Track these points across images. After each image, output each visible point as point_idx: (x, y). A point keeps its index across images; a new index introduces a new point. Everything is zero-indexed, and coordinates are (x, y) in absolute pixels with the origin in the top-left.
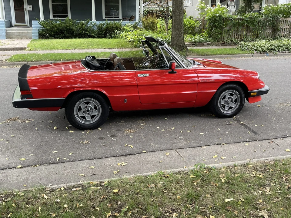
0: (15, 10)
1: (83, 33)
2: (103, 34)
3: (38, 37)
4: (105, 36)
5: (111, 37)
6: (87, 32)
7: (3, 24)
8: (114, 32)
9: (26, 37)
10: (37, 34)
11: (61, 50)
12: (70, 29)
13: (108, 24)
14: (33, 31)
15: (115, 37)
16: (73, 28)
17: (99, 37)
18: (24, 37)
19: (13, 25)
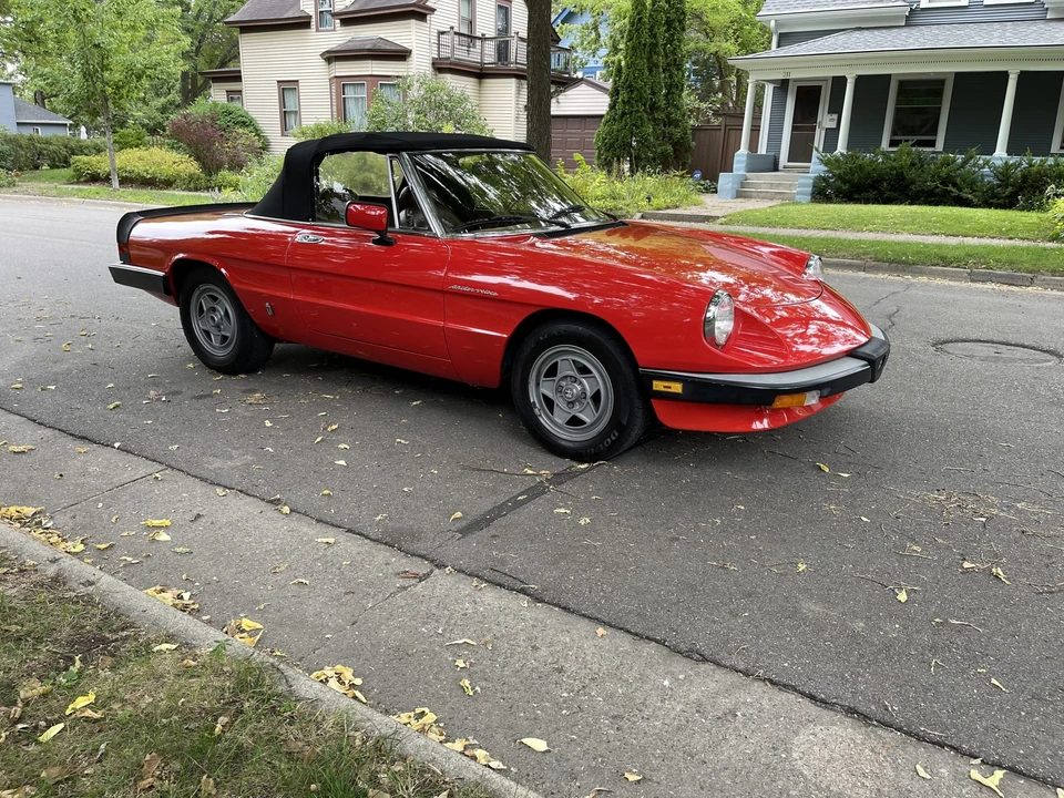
0: (794, 129)
1: (937, 190)
2: (1007, 197)
3: (809, 197)
4: (1009, 204)
5: (1029, 208)
6: (950, 188)
7: (743, 162)
8: (1042, 192)
9: (781, 196)
10: (810, 189)
11: (799, 228)
12: (900, 177)
13: (1031, 166)
14: (801, 181)
15: (1041, 208)
16: (912, 174)
17: (987, 204)
18: (778, 196)
19: (781, 167)
